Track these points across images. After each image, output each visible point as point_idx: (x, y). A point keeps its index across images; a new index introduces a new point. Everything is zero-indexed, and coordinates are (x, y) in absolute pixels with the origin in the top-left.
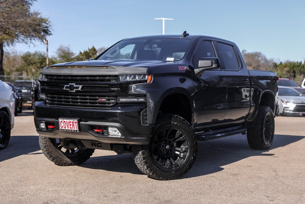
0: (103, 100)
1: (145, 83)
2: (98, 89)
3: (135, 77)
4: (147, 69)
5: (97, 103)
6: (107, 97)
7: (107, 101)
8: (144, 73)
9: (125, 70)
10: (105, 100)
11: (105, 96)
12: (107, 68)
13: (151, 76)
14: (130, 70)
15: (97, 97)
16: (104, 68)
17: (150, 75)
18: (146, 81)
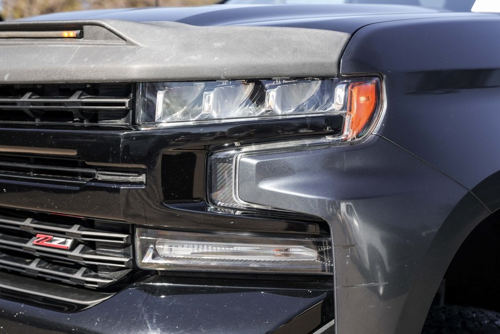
0: (58, 241)
1: (329, 138)
2: (36, 171)
3: (258, 97)
4: (344, 37)
5: (29, 256)
6: (75, 229)
7: (76, 253)
8: (322, 65)
9: (188, 47)
10: (69, 242)
11: (70, 222)
12: (81, 36)
13: (370, 85)
14: (217, 45)
15: (28, 222)
16: (65, 34)
17: (369, 78)
18: (335, 124)
